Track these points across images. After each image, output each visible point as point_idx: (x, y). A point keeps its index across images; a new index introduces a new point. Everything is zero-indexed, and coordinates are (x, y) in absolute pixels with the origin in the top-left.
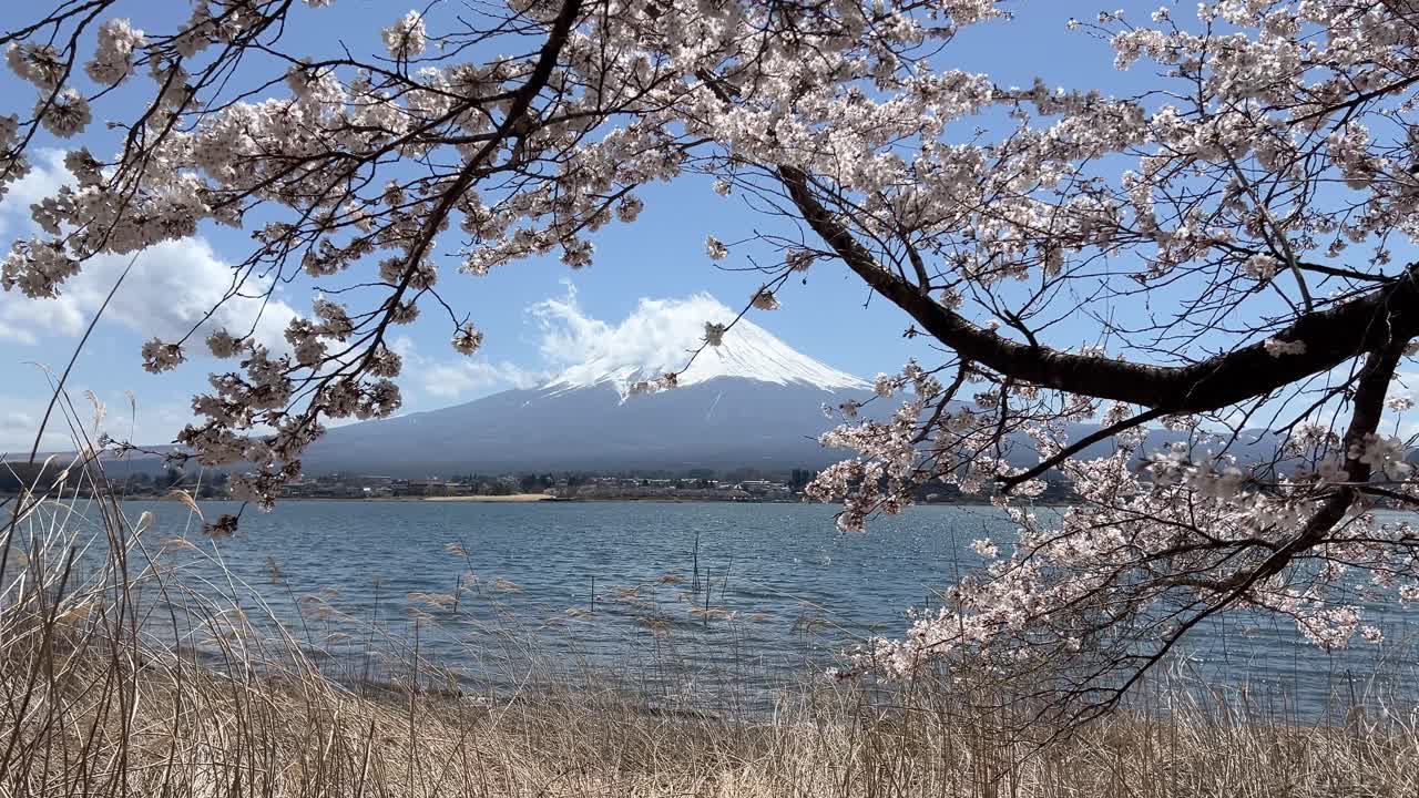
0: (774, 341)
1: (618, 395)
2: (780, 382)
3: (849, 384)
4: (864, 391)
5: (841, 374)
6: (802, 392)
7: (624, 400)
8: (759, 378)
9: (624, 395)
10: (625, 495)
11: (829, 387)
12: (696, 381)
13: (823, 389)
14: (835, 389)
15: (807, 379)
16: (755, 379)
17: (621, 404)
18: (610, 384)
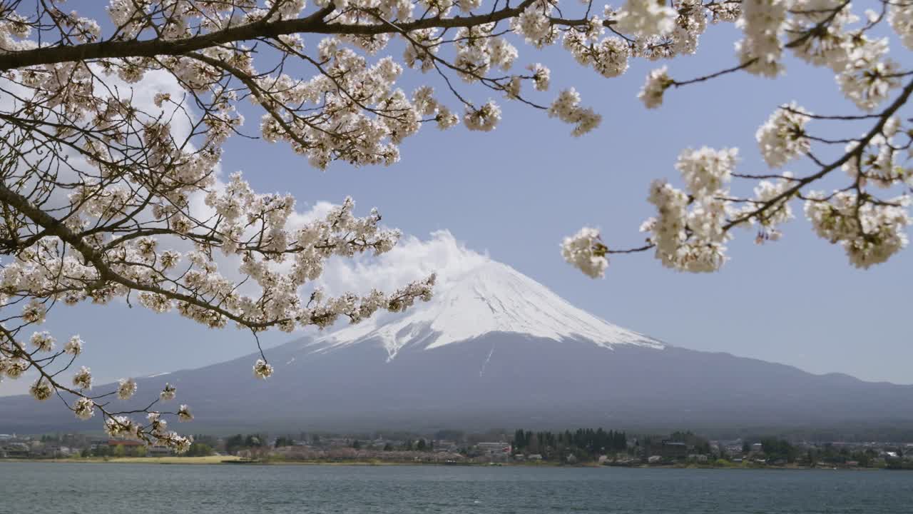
0: (551, 296)
1: (387, 352)
2: (557, 338)
3: (629, 340)
4: (642, 347)
5: (621, 330)
6: (578, 348)
7: (392, 357)
8: (536, 334)
9: (392, 352)
10: (322, 458)
11: (607, 343)
12: (467, 337)
13: (602, 345)
14: (613, 345)
15: (585, 335)
16: (529, 335)
17: (388, 360)
18: (379, 341)
